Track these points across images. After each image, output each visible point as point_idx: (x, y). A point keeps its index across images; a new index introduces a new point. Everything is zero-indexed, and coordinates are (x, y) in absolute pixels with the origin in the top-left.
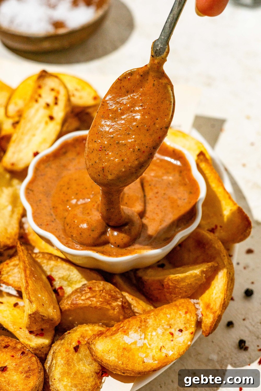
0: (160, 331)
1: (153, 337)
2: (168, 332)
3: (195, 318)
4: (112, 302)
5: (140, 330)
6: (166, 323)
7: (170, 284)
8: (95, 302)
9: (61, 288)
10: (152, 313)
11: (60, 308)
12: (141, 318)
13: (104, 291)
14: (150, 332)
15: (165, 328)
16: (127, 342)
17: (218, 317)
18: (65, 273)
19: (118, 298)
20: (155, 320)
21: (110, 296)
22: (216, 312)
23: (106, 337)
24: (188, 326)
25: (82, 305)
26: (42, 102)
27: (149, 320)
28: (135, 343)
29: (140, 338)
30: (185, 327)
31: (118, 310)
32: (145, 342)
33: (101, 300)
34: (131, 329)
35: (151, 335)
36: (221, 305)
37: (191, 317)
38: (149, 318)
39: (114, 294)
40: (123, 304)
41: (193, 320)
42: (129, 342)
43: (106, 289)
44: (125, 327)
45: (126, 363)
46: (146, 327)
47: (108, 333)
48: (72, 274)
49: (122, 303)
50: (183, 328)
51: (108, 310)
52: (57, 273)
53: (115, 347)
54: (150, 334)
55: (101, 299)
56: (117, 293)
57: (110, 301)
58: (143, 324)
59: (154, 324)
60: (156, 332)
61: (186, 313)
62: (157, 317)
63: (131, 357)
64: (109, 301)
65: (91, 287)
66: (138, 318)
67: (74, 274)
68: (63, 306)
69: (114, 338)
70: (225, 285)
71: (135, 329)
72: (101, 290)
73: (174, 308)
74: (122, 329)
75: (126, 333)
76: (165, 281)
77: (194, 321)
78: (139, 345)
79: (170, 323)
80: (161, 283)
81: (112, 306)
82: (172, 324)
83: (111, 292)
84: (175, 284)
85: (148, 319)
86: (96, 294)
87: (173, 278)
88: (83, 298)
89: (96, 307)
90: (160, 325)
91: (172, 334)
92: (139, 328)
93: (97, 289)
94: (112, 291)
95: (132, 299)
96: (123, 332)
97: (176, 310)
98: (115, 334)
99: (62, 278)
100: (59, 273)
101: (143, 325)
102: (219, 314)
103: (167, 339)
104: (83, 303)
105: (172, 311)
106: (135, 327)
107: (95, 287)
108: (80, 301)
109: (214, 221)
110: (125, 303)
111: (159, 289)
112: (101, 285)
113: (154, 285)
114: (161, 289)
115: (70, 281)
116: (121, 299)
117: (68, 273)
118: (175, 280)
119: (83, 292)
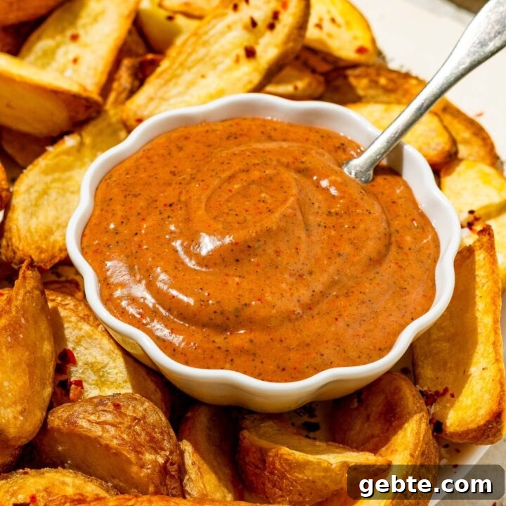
4: (147, 450)
7: (277, 465)
8: (111, 437)
9: (79, 383)
11: (46, 419)
13: (142, 422)
18: (99, 358)
19: (162, 449)
21: (148, 438)
25: (84, 431)
26: (246, 12)
31: (149, 471)
39: (158, 436)
40: (168, 464)
43: (147, 420)
48: (112, 364)
49: (166, 462)
51: (129, 461)
52: (87, 352)
55: (128, 435)
56: (166, 437)
57: (144, 446)
64: (141, 445)
65: (121, 404)
67: (115, 368)
68: (52, 418)
72: (135, 418)
76: (270, 454)
80: (262, 455)
81: (141, 459)
83: (153, 430)
84: (284, 468)
86: (122, 421)
87: (285, 454)
88: (93, 418)
89: (107, 447)
93: (130, 412)
94: (156, 430)
95: (193, 464)
99: (91, 366)
100: (90, 354)
104: (87, 429)
107: (127, 408)
108: (84, 420)
109: (448, 380)
110: (172, 464)
111: (257, 467)
112: (141, 409)
113: (251, 454)
114: (260, 469)
115: (103, 376)
116: (168, 453)
117: (106, 359)
118: (287, 460)
119: (101, 408)
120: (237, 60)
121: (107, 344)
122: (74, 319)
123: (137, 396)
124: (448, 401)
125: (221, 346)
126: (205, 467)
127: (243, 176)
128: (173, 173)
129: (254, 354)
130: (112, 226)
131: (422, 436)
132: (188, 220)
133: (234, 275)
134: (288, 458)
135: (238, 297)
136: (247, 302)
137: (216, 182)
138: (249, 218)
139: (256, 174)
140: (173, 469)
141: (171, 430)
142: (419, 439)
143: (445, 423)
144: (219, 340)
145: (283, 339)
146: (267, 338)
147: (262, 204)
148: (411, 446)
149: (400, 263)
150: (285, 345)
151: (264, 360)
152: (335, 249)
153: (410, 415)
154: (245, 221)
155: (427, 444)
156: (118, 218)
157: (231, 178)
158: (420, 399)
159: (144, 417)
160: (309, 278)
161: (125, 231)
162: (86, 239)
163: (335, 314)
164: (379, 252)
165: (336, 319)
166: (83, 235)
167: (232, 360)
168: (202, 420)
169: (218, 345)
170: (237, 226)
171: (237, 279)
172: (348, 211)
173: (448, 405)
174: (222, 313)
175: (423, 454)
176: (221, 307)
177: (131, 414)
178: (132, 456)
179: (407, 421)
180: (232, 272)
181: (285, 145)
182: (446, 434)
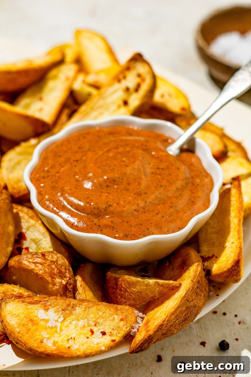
0: (81, 323)
1: (70, 325)
2: (89, 328)
3: (128, 329)
4: (57, 277)
5: (62, 312)
6: (94, 319)
7: (123, 285)
8: (39, 270)
9: (27, 249)
10: (86, 304)
12: (71, 303)
13: (56, 263)
14: (70, 319)
15: (90, 324)
16: (39, 316)
17: (148, 337)
18: (38, 237)
19: (65, 277)
20: (85, 311)
21: (58, 271)
22: (149, 331)
23: (23, 302)
24: (115, 333)
25: (26, 266)
26: (124, 84)
27: (77, 308)
28: (47, 321)
29: (56, 320)
30: (111, 332)
31: (58, 287)
32: (58, 325)
33: (46, 269)
34: (54, 307)
35: (70, 323)
36: (157, 325)
37: (124, 326)
38: (80, 307)
39: (63, 270)
40: (68, 285)
41: (123, 330)
42: (41, 317)
44: (48, 302)
45: (23, 333)
46: (71, 313)
47: (27, 299)
48: (44, 239)
49: (67, 283)
50: (108, 333)
51: (48, 282)
52: (32, 234)
53: (23, 314)
54: (70, 321)
55: (48, 269)
56: (67, 271)
57: (56, 275)
58: (69, 308)
59: (80, 314)
60: (78, 322)
61: (122, 320)
62: (88, 309)
63: (32, 330)
64: (54, 274)
65: (46, 254)
66: (67, 301)
67: (45, 241)
69: (30, 306)
70: (173, 308)
71: (58, 309)
72: (52, 261)
73: (112, 309)
74: (44, 302)
75: (45, 308)
76: (120, 280)
77: (125, 331)
78: (49, 324)
79: (98, 321)
80: (116, 281)
81: (54, 281)
82: (99, 323)
83: (61, 267)
84: (126, 286)
85: (78, 306)
86: (45, 262)
87: (127, 278)
88: (31, 260)
89: (37, 275)
90: (86, 317)
91: (92, 332)
92: (63, 310)
94: (63, 267)
95: (81, 286)
96: (43, 306)
97: (112, 312)
98: (34, 304)
99: (34, 241)
100: (34, 235)
101: (69, 310)
102: (151, 334)
103: (84, 334)
104: (27, 265)
105: (108, 311)
106: (58, 307)
107: (49, 256)
108: (26, 261)
109: (215, 251)
110: (70, 285)
111: (114, 288)
112: (56, 257)
113: (111, 282)
114: (115, 289)
115: (39, 245)
116: (68, 279)
117: (41, 237)
118: (128, 281)
119: (35, 256)
120: (119, 107)
121: (42, 229)
122: (26, 217)
123: (55, 252)
124: (213, 261)
125: (96, 223)
126: (87, 288)
127: (115, 150)
128: (80, 148)
129: (113, 228)
130: (46, 169)
131: (198, 273)
132: (85, 167)
133: (105, 193)
134: (128, 280)
135: (107, 202)
136: (111, 204)
137: (101, 152)
138: (116, 168)
139: (121, 149)
140: (70, 287)
141: (71, 269)
142: (196, 274)
143: (212, 270)
144: (96, 221)
145: (128, 221)
146: (121, 221)
147: (122, 163)
148: (192, 276)
149: (193, 191)
150: (129, 224)
151: (118, 230)
152: (159, 184)
153: (193, 263)
154: (114, 169)
155: (201, 278)
156: (50, 166)
157: (108, 151)
158: (199, 257)
159: (57, 261)
160: (144, 196)
161: (53, 171)
162: (33, 175)
163: (157, 212)
164: (182, 186)
165: (157, 214)
166: (32, 174)
167: (101, 230)
168: (88, 268)
169: (95, 223)
170: (109, 171)
171: (106, 194)
172: (168, 168)
173: (214, 262)
174: (98, 208)
175: (198, 282)
176: (98, 206)
177: (50, 259)
178: (49, 279)
179: (191, 266)
180: (105, 191)
181: (137, 138)
182: (212, 276)
